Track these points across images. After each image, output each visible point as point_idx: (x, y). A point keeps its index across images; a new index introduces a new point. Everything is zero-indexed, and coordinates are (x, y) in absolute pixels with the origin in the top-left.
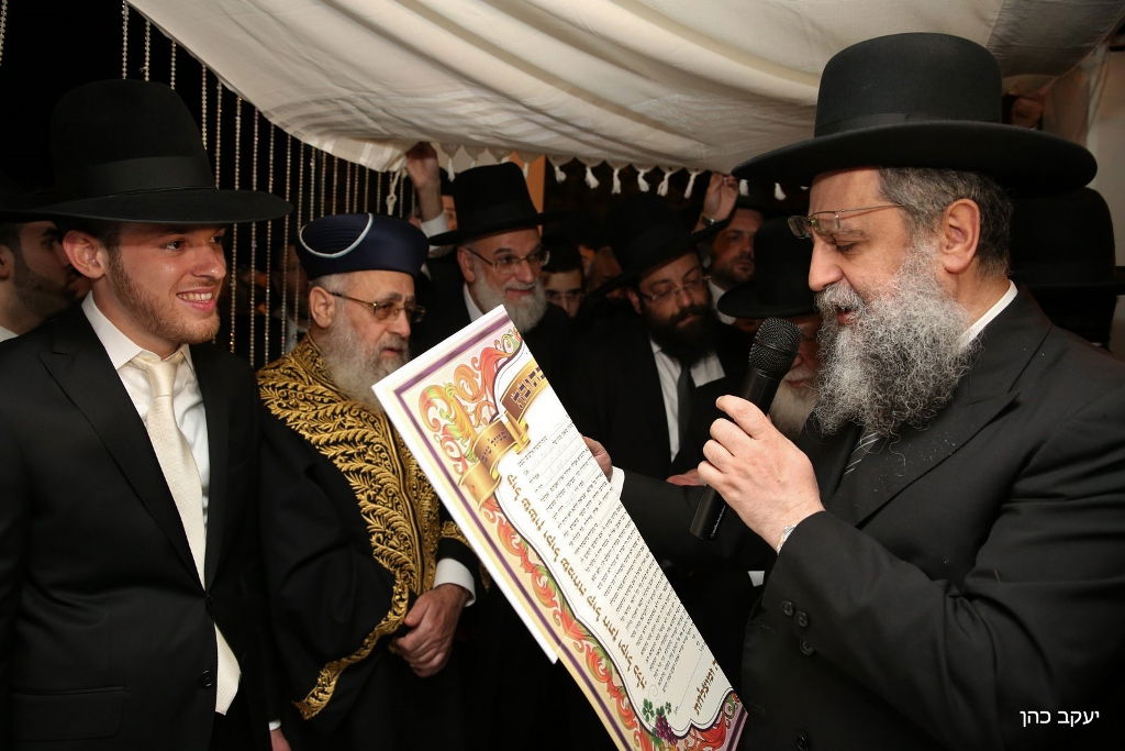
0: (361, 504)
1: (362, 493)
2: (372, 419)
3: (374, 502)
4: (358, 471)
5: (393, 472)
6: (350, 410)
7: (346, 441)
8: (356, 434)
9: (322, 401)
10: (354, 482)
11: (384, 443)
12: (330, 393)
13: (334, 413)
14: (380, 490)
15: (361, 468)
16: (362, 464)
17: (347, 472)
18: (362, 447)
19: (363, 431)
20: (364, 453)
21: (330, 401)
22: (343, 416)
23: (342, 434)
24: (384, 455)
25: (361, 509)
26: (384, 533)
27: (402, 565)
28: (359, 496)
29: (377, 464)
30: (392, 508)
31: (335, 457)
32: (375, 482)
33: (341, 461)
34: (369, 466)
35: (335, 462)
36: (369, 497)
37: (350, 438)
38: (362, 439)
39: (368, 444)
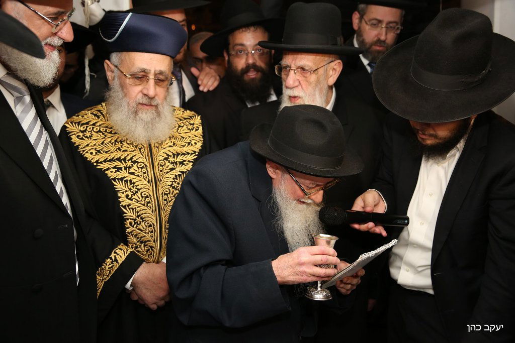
0: (120, 200)
1: (123, 193)
2: (140, 146)
3: (131, 199)
4: (122, 179)
5: (149, 182)
6: (127, 140)
7: (119, 159)
8: (128, 155)
9: (111, 133)
10: (119, 186)
11: (146, 163)
13: (116, 141)
14: (137, 192)
15: (125, 177)
16: (126, 175)
17: (114, 179)
18: (129, 164)
19: (133, 153)
20: (130, 167)
21: (116, 133)
22: (121, 143)
23: (119, 154)
24: (144, 170)
25: (120, 202)
26: (135, 220)
27: (145, 242)
28: (119, 195)
29: (138, 176)
30: (144, 205)
31: (108, 169)
32: (133, 187)
33: (111, 172)
34: (131, 177)
35: (106, 172)
36: (127, 196)
37: (122, 157)
38: (131, 159)
39: (134, 162)
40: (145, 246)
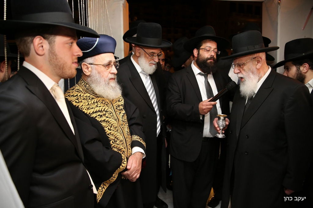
0: (106, 131)
2: (106, 103)
3: (110, 130)
4: (104, 121)
5: (115, 120)
6: (99, 101)
7: (99, 111)
8: (102, 108)
9: (89, 99)
10: (104, 124)
11: (111, 111)
12: (92, 96)
13: (94, 102)
14: (112, 126)
16: (105, 118)
17: (101, 121)
18: (104, 112)
19: (104, 107)
20: (105, 114)
21: (92, 99)
22: (97, 103)
23: (98, 109)
24: (111, 115)
25: (106, 133)
26: (114, 140)
27: (121, 150)
28: (105, 129)
29: (109, 118)
30: (116, 132)
31: (96, 117)
32: (110, 124)
33: (98, 118)
34: (107, 119)
35: (96, 118)
36: (108, 129)
38: (104, 110)
39: (106, 111)
40: (121, 151)
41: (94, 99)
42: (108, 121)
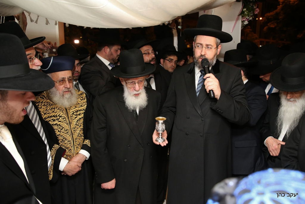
0: (56, 133)
1: (57, 130)
2: (62, 110)
3: (60, 132)
4: (56, 124)
5: (67, 124)
6: (56, 107)
7: (54, 116)
8: (57, 114)
9: (49, 105)
10: (55, 127)
11: (65, 116)
12: (51, 103)
13: (52, 108)
14: (62, 129)
15: (57, 123)
17: (53, 125)
18: (58, 117)
19: (60, 113)
20: (59, 119)
21: (52, 105)
22: (54, 109)
23: (53, 114)
24: (64, 119)
26: (62, 140)
27: (68, 148)
28: (55, 131)
29: (62, 122)
30: (66, 134)
32: (61, 127)
33: (51, 122)
35: (49, 122)
36: (59, 131)
37: (55, 115)
38: (59, 115)
39: (60, 117)
40: (68, 149)
41: (53, 105)
42: (59, 124)
